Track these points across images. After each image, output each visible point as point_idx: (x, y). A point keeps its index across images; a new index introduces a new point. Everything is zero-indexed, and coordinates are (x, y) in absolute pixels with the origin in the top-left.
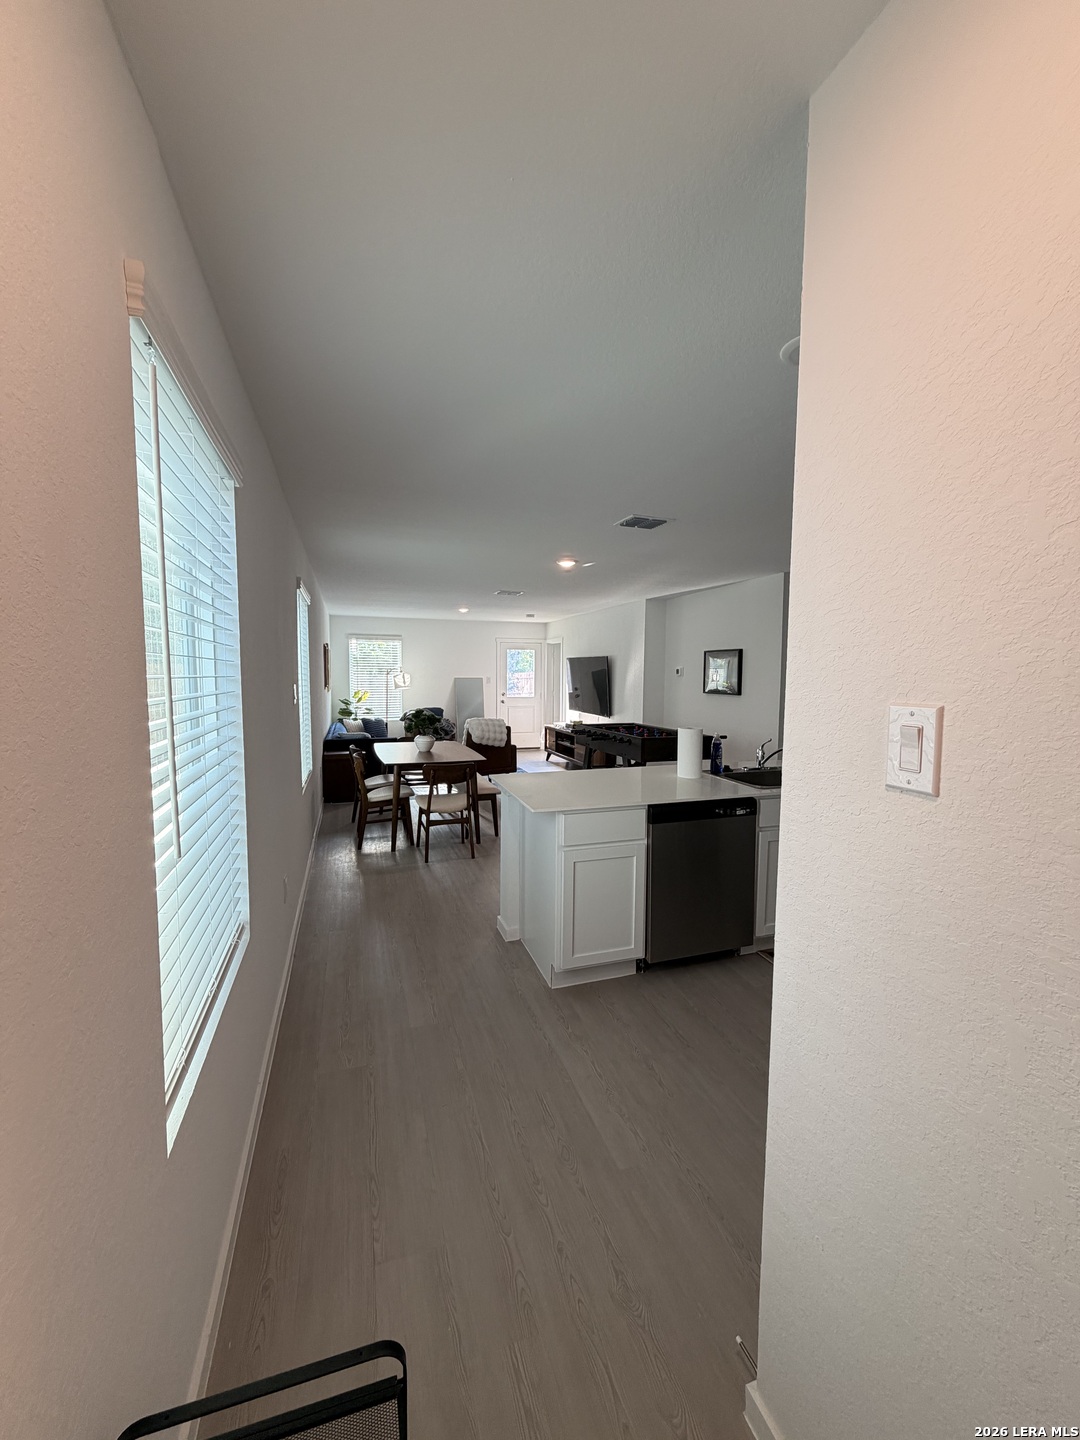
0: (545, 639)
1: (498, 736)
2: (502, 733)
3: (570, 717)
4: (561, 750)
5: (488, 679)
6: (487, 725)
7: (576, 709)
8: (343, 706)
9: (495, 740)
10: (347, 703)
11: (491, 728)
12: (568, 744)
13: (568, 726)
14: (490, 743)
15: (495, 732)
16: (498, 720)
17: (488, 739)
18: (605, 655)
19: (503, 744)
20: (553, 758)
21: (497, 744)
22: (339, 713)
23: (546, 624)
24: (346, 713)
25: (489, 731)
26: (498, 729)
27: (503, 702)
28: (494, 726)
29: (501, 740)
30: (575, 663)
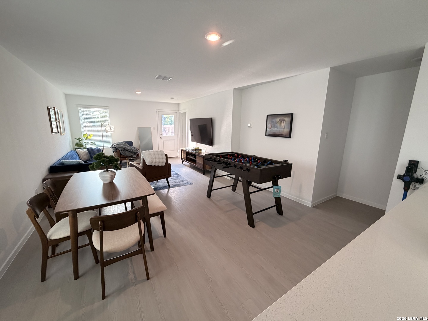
0: (178, 111)
1: (161, 160)
2: (163, 158)
3: (192, 146)
4: (188, 160)
5: (154, 128)
6: (154, 154)
7: (194, 142)
8: (78, 142)
9: (159, 162)
10: (80, 140)
11: (157, 156)
12: (192, 158)
13: (193, 150)
14: (157, 165)
15: (159, 158)
16: (160, 151)
17: (156, 162)
18: (211, 117)
19: (164, 164)
20: (184, 163)
21: (160, 165)
22: (76, 145)
23: (178, 104)
24: (80, 145)
25: (155, 158)
26: (161, 156)
27: (161, 138)
28: (158, 155)
29: (163, 162)
30: (193, 121)
